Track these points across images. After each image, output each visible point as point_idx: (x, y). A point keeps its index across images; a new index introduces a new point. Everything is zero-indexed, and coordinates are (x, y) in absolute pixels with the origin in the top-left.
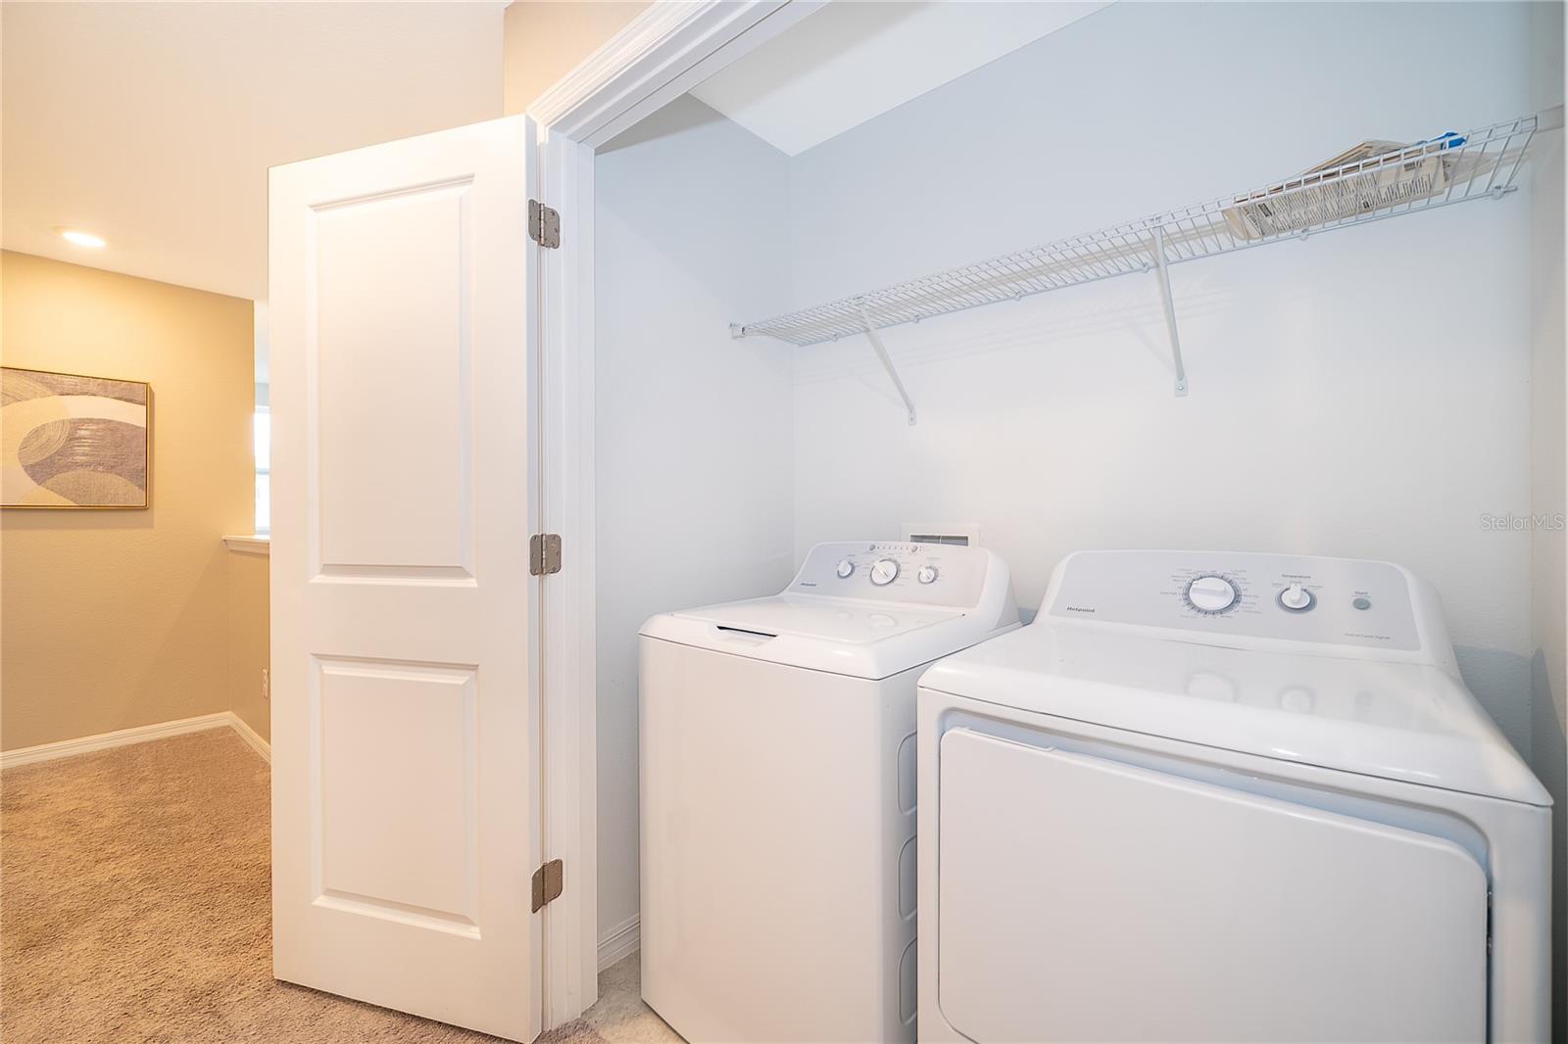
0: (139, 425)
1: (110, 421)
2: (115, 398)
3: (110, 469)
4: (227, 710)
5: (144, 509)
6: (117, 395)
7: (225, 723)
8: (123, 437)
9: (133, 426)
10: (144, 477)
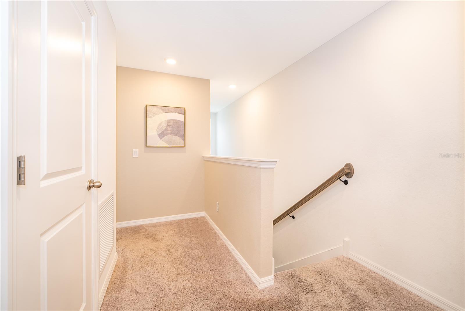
0: (182, 121)
1: (176, 120)
2: (178, 113)
3: (176, 135)
4: (203, 211)
5: (184, 147)
6: (178, 112)
7: (203, 215)
8: (179, 125)
9: (181, 121)
10: (183, 137)
